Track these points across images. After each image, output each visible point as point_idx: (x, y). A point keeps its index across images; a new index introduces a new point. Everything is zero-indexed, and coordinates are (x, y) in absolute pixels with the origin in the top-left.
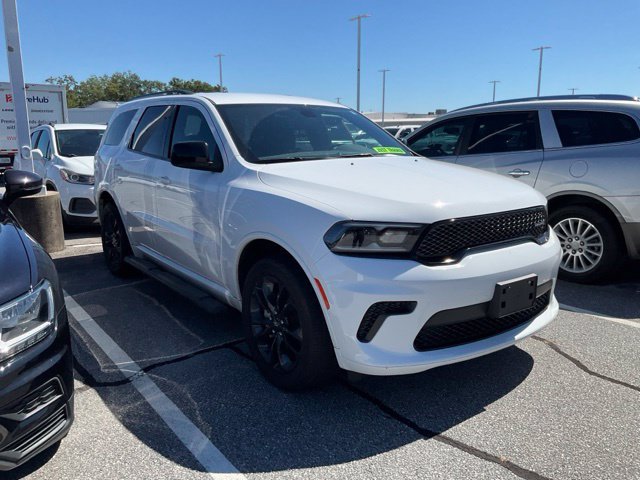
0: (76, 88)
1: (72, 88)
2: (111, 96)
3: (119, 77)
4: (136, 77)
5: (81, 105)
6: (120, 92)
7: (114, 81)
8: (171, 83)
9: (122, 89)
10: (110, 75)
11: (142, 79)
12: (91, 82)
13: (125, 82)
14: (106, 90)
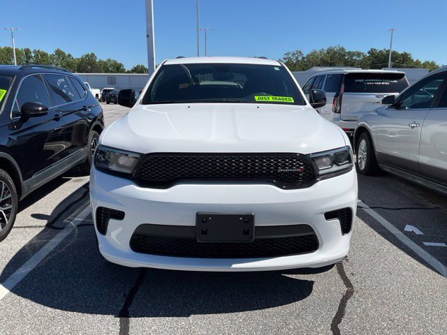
0: (303, 58)
1: (300, 58)
2: (324, 63)
3: (331, 50)
4: (343, 49)
5: (304, 70)
6: (331, 60)
7: (328, 53)
8: (369, 53)
9: (332, 58)
10: (326, 49)
11: (347, 51)
12: (313, 54)
13: (335, 53)
14: (322, 59)
